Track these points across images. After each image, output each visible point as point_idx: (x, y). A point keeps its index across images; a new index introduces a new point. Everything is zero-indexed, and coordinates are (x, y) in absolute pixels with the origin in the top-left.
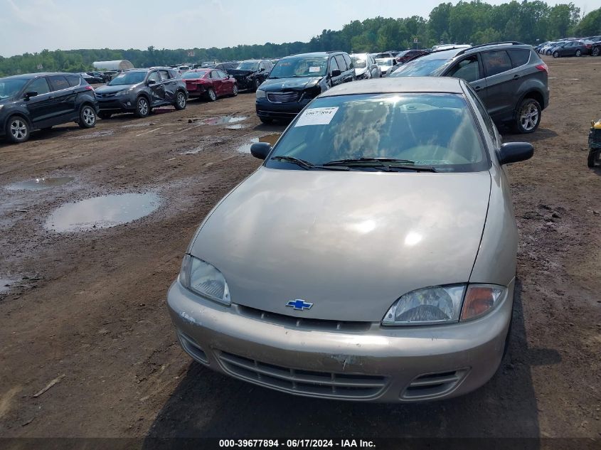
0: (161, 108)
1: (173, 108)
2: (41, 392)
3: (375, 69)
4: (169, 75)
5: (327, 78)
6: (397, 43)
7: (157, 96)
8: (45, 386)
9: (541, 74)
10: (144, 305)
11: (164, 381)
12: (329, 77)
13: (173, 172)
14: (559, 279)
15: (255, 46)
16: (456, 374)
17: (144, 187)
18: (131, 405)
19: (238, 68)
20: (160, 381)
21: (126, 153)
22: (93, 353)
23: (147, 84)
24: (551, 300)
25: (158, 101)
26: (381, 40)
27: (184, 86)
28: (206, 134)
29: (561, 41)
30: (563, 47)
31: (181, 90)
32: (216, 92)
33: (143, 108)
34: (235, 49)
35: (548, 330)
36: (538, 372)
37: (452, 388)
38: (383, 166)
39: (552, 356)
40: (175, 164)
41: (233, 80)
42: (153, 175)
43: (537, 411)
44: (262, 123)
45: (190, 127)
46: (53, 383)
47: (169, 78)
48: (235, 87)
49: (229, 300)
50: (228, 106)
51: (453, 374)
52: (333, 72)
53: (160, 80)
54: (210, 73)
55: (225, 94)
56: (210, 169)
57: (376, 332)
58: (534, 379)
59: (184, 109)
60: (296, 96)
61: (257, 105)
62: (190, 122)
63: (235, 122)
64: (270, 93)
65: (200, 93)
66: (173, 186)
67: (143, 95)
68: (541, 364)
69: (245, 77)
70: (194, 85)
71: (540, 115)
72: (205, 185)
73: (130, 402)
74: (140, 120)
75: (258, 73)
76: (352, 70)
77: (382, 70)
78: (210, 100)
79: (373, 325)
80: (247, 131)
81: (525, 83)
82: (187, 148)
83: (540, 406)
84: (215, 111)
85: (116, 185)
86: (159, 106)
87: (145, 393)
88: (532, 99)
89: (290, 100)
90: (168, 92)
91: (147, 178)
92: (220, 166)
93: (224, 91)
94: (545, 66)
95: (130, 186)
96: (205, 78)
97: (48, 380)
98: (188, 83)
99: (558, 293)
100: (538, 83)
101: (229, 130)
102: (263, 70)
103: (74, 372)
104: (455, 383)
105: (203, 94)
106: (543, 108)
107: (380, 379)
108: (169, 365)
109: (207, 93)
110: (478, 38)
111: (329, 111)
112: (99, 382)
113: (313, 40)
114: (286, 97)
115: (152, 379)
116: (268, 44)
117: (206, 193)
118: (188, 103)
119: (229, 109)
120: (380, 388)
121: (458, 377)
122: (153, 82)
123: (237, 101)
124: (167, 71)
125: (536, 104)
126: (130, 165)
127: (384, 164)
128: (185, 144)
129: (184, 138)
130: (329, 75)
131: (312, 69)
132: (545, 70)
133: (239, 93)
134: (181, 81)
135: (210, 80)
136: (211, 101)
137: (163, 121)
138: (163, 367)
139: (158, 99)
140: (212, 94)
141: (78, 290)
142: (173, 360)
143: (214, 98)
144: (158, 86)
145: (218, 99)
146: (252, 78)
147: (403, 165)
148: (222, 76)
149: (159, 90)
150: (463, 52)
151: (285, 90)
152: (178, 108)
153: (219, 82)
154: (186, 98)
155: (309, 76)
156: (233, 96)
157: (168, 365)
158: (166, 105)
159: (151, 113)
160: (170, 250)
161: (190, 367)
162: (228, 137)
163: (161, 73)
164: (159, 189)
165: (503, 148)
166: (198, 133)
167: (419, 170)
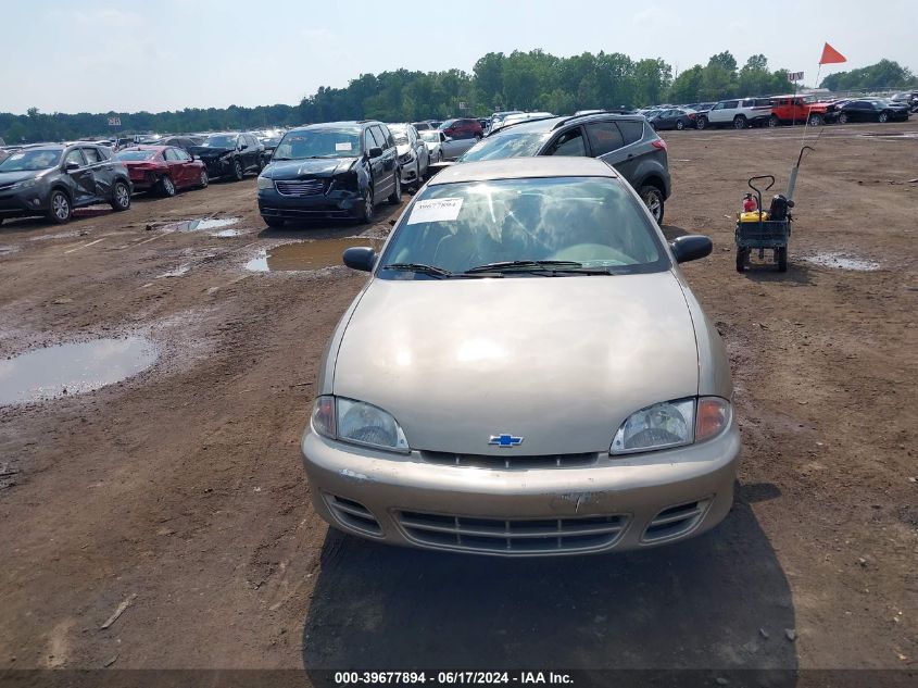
0: (89, 208)
1: (108, 207)
2: (110, 621)
3: (420, 147)
4: (98, 156)
5: (363, 161)
6: (432, 109)
7: (84, 190)
8: (113, 613)
9: (658, 153)
10: (210, 491)
11: (292, 581)
12: (366, 159)
13: (159, 304)
14: (749, 405)
15: (212, 110)
16: (699, 505)
17: (120, 329)
18: (260, 617)
19: (205, 145)
20: (285, 583)
21: (62, 279)
22: (164, 560)
23: (64, 170)
24: (748, 429)
25: (84, 197)
26: (408, 104)
27: (125, 172)
28: (185, 246)
29: (654, 109)
30: (660, 117)
31: (121, 179)
32: (175, 182)
33: (61, 207)
34: (179, 114)
35: (755, 463)
36: (760, 509)
37: (696, 524)
38: (544, 271)
39: (770, 491)
40: (158, 292)
41: (200, 163)
42: (127, 310)
43: (773, 551)
44: (267, 227)
45: (150, 237)
46: (123, 606)
47: (99, 159)
48: (204, 174)
49: (405, 446)
50: (201, 202)
51: (693, 506)
52: (371, 151)
53: (85, 163)
54: (164, 153)
55: (189, 184)
56: (216, 296)
57: (604, 463)
58: (758, 517)
59: (128, 208)
60: (321, 186)
61: (259, 200)
62: (149, 228)
63: (223, 227)
64: (280, 182)
65: (149, 184)
66: (168, 324)
67: (59, 187)
68: (760, 500)
69: (217, 158)
70: (140, 171)
71: (662, 206)
72: (220, 319)
73: (256, 613)
74: (58, 227)
75: (237, 152)
76: (393, 149)
77: (430, 148)
78: (166, 194)
79: (600, 455)
80: (246, 240)
81: (641, 165)
82: (163, 268)
83: (774, 545)
84: (183, 211)
85: (69, 328)
86: (86, 205)
87: (273, 599)
88: (651, 187)
89: (310, 193)
90: (98, 182)
91: (120, 315)
92: (229, 292)
93: (187, 181)
94: (663, 143)
95: (95, 329)
96: (156, 160)
97: (113, 606)
98: (130, 167)
99: (753, 421)
100: (655, 164)
101: (219, 238)
102: (244, 147)
103: (149, 589)
104: (698, 517)
105: (154, 185)
106: (665, 199)
107: (616, 520)
108: (290, 562)
109: (161, 183)
110: (544, 102)
111: (452, 202)
112: (195, 597)
113: (305, 102)
114: (305, 187)
115: (272, 582)
116: (233, 107)
117: (226, 332)
118: (133, 199)
119: (204, 207)
120: (616, 532)
121: (702, 508)
122: (75, 167)
123: (211, 195)
124: (95, 149)
125: (657, 194)
126: (81, 298)
127: (546, 267)
128: (159, 262)
129: (149, 253)
130: (365, 155)
131: (339, 147)
132: (662, 148)
133: (210, 183)
134: (119, 166)
135: (164, 164)
136: (170, 196)
137: (102, 228)
138: (283, 566)
139: (84, 193)
140: (169, 186)
141: (90, 481)
142: (293, 555)
143: (172, 192)
144: (82, 172)
145: (178, 192)
146: (228, 159)
147: (570, 268)
148: (180, 157)
149: (85, 179)
150: (562, 124)
151: (304, 177)
152: (117, 208)
153: (179, 167)
154: (128, 191)
155: (338, 157)
156: (200, 187)
157: (287, 561)
158: (97, 203)
159: (73, 218)
160: (212, 413)
161: (322, 558)
162: (222, 249)
163: (85, 152)
164: (146, 330)
165: (678, 243)
166: (170, 245)
167: (589, 273)
